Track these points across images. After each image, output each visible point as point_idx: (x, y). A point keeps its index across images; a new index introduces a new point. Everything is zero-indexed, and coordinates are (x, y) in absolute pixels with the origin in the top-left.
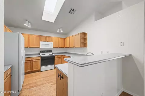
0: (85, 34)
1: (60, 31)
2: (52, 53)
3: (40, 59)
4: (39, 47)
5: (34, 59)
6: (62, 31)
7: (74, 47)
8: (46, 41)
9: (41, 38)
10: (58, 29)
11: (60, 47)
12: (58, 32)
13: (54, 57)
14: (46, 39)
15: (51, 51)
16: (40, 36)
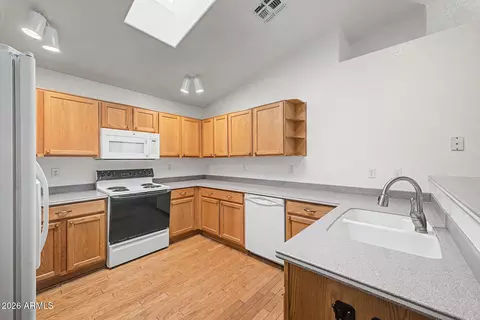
0: (297, 106)
1: (192, 88)
2: (154, 181)
3: (103, 208)
4: (96, 153)
5: (71, 215)
6: (200, 91)
7: (250, 155)
8: (130, 126)
9: (105, 114)
10: (186, 82)
11: (184, 156)
12: (184, 91)
13: (167, 195)
14: (130, 119)
15: (148, 173)
16: (101, 103)
